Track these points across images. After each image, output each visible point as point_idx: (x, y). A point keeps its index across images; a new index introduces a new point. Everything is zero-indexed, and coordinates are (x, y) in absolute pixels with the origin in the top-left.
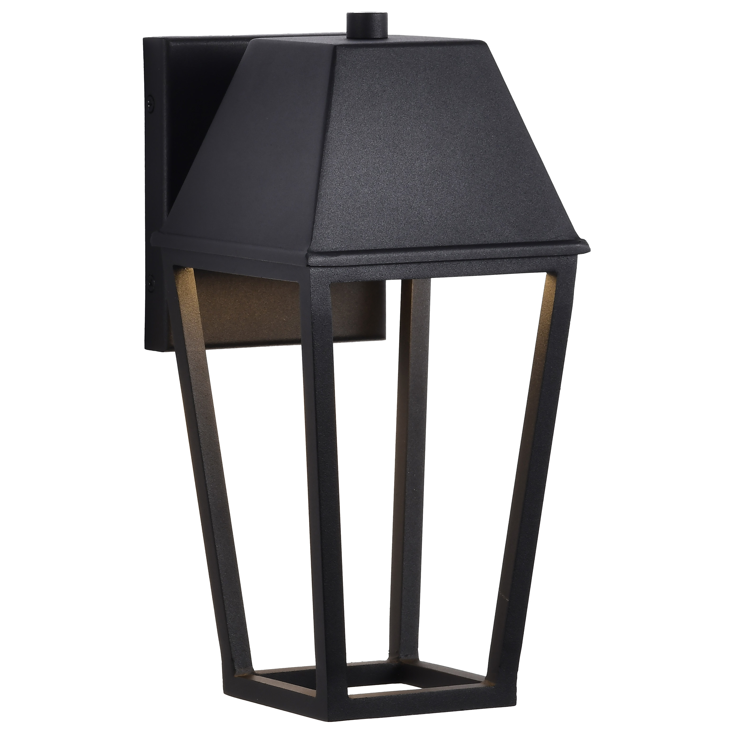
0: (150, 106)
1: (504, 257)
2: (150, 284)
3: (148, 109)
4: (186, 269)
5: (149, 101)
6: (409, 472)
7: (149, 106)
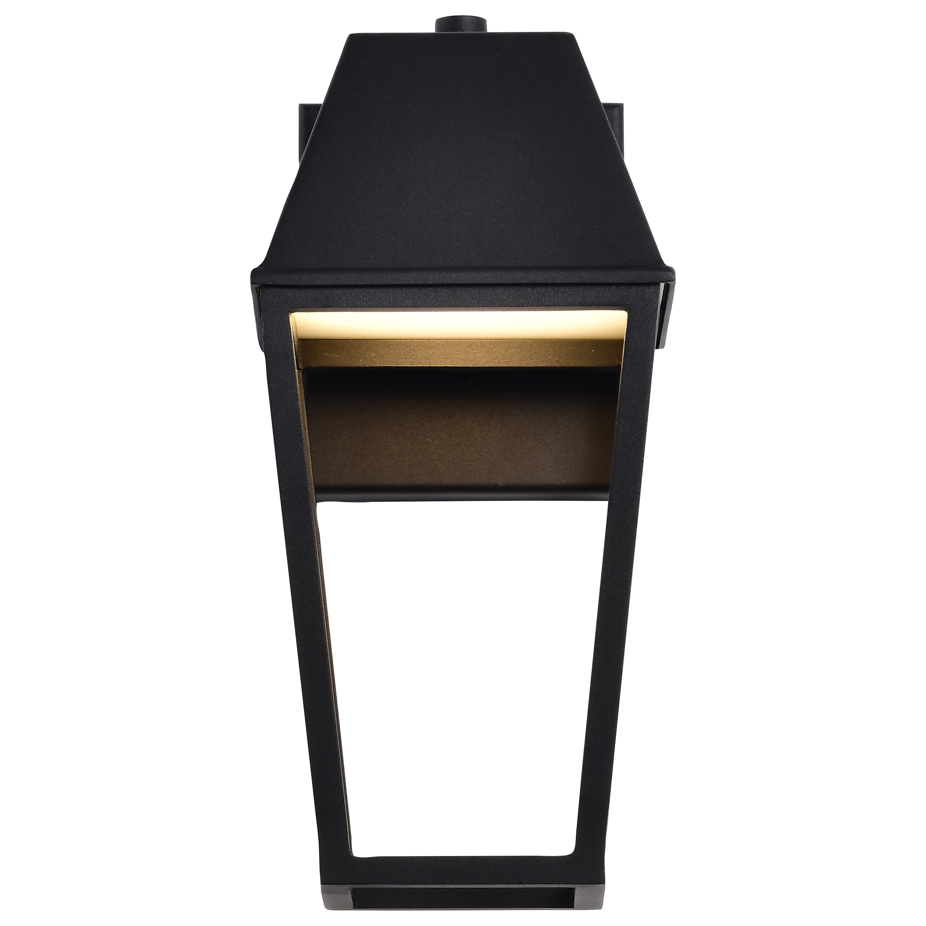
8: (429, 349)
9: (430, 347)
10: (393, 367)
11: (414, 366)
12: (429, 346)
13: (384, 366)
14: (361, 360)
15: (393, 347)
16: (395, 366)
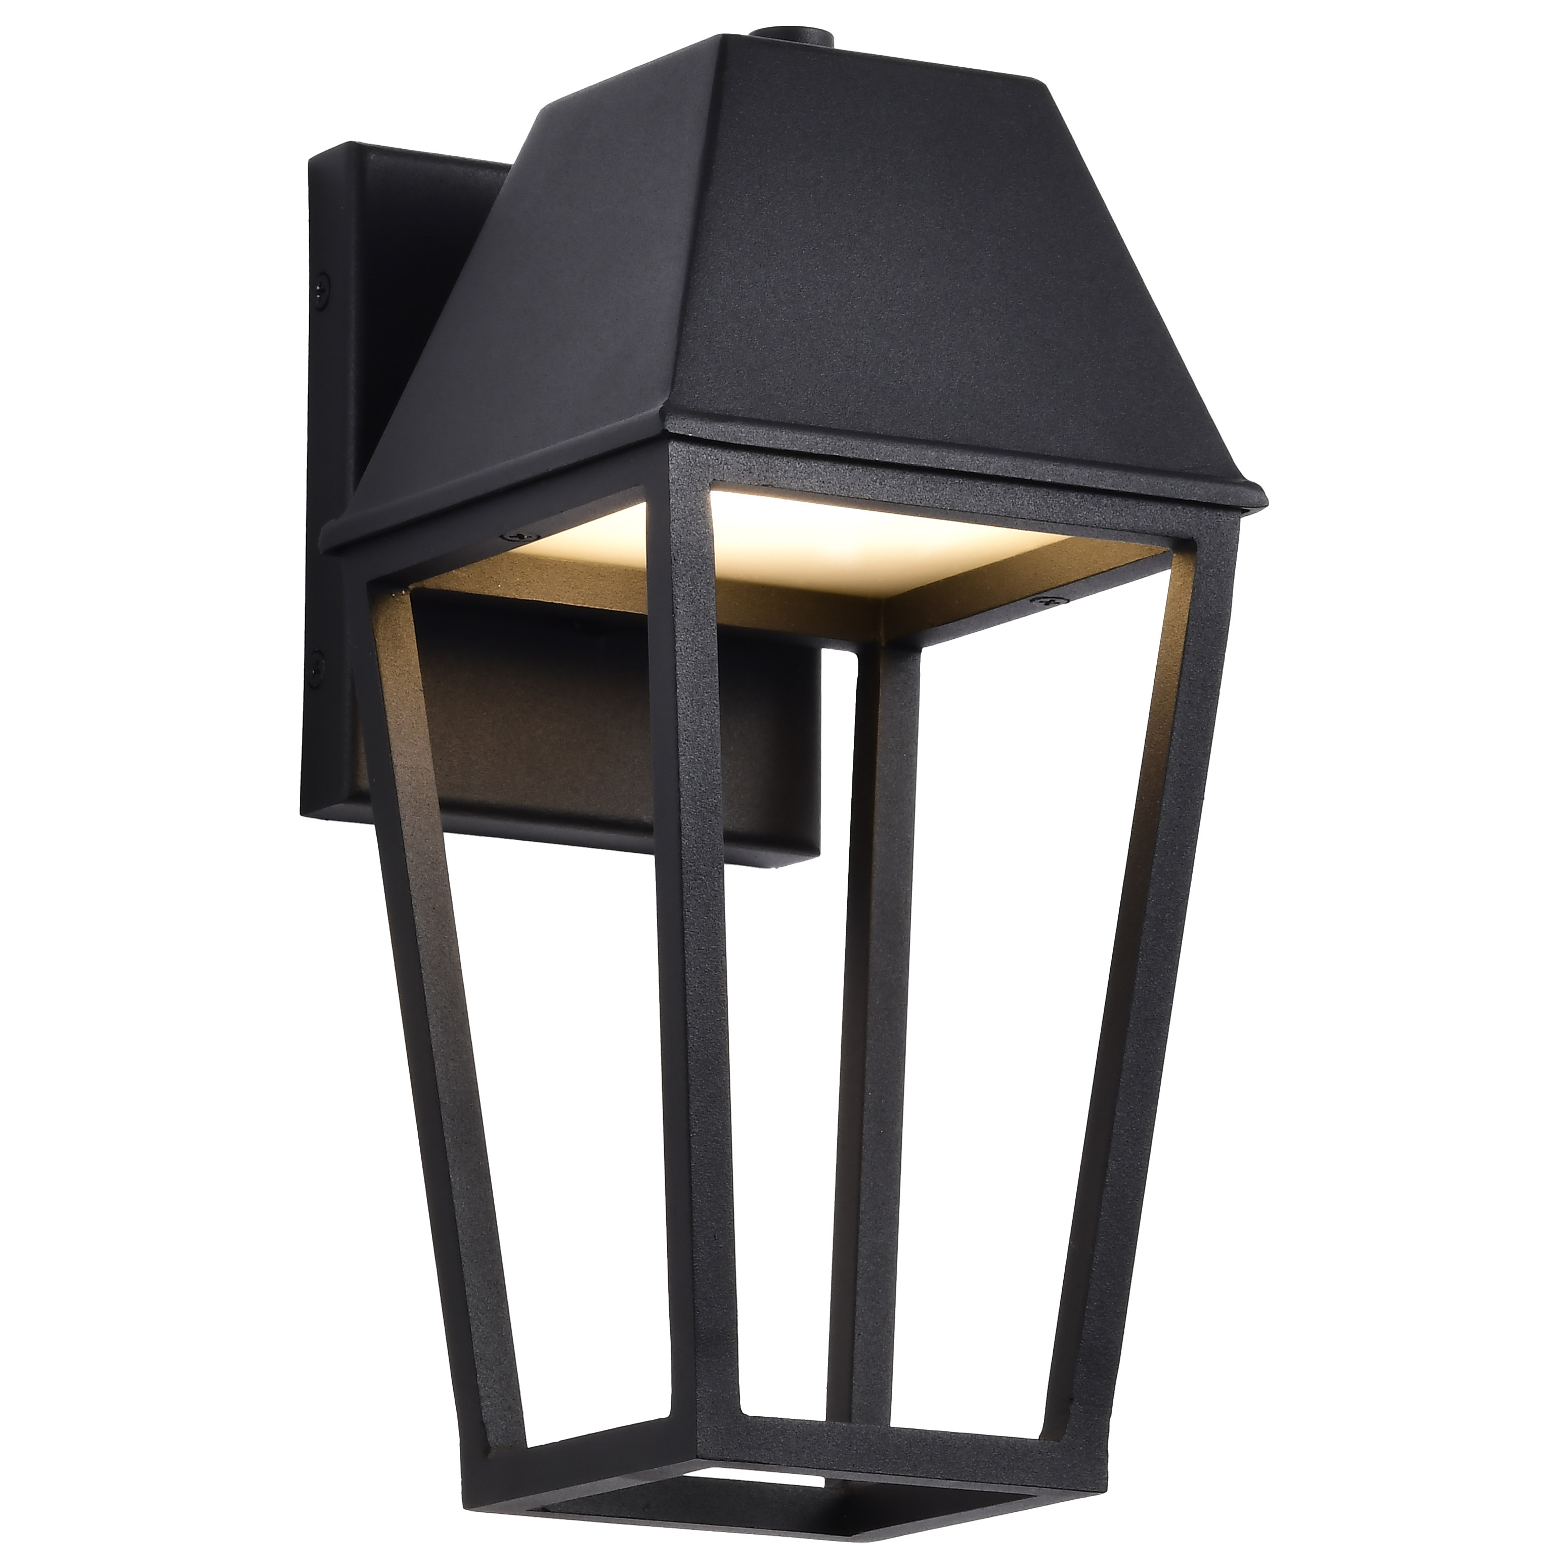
0: (320, 297)
1: (1084, 484)
2: (313, 672)
3: (317, 302)
4: (394, 595)
5: (320, 287)
6: (870, 1094)
7: (318, 296)
8: (600, 580)
9: (602, 576)
10: (547, 602)
11: (579, 605)
12: (600, 574)
13: (534, 599)
14: (499, 586)
15: (547, 568)
16: (550, 601)
